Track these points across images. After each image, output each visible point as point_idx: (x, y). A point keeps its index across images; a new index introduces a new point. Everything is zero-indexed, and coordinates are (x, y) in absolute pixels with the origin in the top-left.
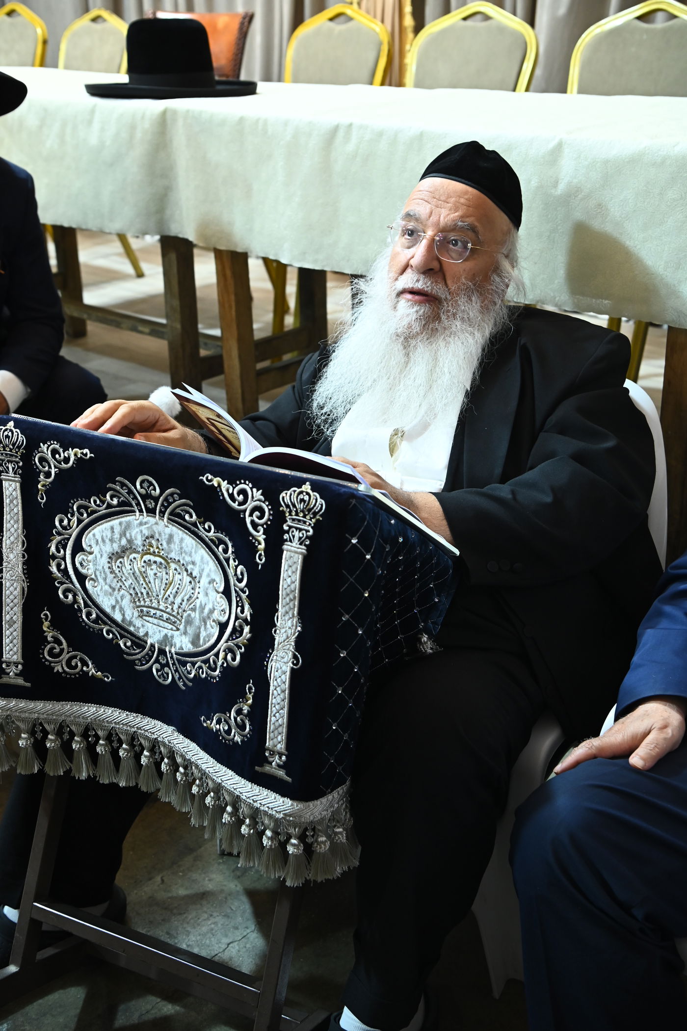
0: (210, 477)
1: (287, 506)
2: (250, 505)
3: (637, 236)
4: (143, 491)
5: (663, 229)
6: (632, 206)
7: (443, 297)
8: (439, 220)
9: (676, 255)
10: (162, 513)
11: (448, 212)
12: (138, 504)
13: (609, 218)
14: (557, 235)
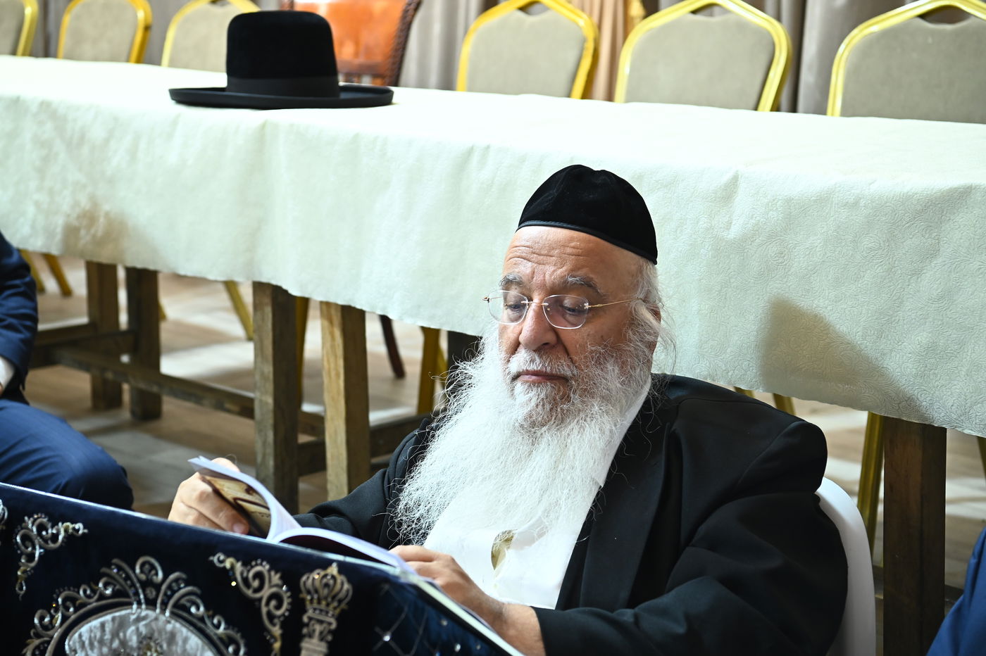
0: (222, 557)
1: (309, 592)
2: (266, 593)
3: (827, 294)
4: (143, 577)
5: (859, 285)
6: (820, 255)
8: (545, 280)
9: (877, 319)
10: (164, 605)
11: (553, 268)
12: (137, 594)
13: (792, 270)
14: (730, 290)
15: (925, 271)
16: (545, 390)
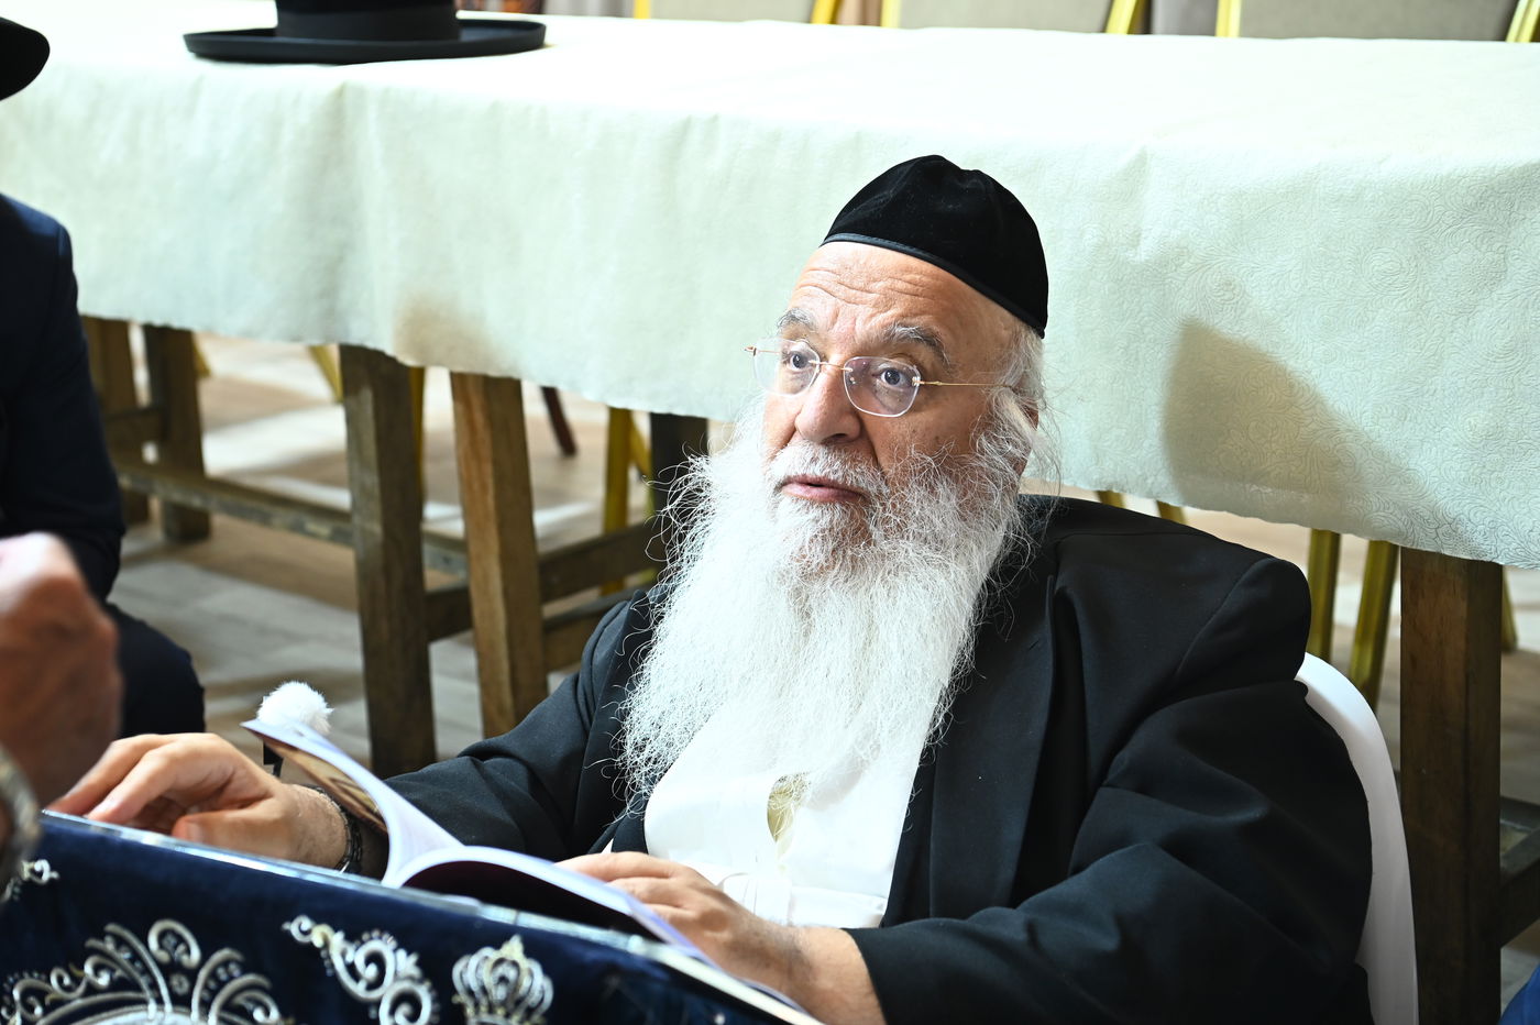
0: (307, 925)
1: (470, 993)
2: (388, 992)
3: (1310, 349)
4: (164, 956)
5: (1366, 335)
6: (1297, 285)
7: (873, 489)
8: (854, 329)
9: (1397, 389)
10: (205, 1006)
11: (871, 311)
12: (154, 986)
13: (1249, 311)
14: (1143, 345)
15: (1478, 308)
16: (832, 516)
